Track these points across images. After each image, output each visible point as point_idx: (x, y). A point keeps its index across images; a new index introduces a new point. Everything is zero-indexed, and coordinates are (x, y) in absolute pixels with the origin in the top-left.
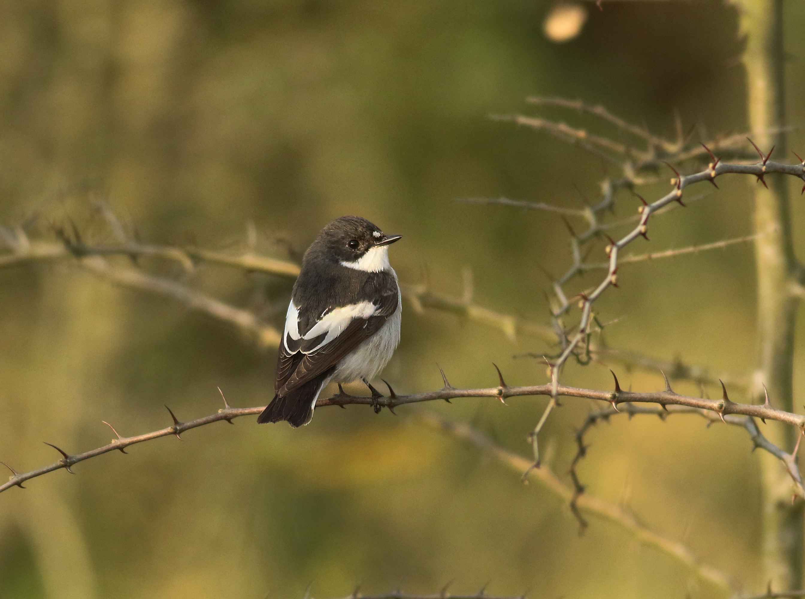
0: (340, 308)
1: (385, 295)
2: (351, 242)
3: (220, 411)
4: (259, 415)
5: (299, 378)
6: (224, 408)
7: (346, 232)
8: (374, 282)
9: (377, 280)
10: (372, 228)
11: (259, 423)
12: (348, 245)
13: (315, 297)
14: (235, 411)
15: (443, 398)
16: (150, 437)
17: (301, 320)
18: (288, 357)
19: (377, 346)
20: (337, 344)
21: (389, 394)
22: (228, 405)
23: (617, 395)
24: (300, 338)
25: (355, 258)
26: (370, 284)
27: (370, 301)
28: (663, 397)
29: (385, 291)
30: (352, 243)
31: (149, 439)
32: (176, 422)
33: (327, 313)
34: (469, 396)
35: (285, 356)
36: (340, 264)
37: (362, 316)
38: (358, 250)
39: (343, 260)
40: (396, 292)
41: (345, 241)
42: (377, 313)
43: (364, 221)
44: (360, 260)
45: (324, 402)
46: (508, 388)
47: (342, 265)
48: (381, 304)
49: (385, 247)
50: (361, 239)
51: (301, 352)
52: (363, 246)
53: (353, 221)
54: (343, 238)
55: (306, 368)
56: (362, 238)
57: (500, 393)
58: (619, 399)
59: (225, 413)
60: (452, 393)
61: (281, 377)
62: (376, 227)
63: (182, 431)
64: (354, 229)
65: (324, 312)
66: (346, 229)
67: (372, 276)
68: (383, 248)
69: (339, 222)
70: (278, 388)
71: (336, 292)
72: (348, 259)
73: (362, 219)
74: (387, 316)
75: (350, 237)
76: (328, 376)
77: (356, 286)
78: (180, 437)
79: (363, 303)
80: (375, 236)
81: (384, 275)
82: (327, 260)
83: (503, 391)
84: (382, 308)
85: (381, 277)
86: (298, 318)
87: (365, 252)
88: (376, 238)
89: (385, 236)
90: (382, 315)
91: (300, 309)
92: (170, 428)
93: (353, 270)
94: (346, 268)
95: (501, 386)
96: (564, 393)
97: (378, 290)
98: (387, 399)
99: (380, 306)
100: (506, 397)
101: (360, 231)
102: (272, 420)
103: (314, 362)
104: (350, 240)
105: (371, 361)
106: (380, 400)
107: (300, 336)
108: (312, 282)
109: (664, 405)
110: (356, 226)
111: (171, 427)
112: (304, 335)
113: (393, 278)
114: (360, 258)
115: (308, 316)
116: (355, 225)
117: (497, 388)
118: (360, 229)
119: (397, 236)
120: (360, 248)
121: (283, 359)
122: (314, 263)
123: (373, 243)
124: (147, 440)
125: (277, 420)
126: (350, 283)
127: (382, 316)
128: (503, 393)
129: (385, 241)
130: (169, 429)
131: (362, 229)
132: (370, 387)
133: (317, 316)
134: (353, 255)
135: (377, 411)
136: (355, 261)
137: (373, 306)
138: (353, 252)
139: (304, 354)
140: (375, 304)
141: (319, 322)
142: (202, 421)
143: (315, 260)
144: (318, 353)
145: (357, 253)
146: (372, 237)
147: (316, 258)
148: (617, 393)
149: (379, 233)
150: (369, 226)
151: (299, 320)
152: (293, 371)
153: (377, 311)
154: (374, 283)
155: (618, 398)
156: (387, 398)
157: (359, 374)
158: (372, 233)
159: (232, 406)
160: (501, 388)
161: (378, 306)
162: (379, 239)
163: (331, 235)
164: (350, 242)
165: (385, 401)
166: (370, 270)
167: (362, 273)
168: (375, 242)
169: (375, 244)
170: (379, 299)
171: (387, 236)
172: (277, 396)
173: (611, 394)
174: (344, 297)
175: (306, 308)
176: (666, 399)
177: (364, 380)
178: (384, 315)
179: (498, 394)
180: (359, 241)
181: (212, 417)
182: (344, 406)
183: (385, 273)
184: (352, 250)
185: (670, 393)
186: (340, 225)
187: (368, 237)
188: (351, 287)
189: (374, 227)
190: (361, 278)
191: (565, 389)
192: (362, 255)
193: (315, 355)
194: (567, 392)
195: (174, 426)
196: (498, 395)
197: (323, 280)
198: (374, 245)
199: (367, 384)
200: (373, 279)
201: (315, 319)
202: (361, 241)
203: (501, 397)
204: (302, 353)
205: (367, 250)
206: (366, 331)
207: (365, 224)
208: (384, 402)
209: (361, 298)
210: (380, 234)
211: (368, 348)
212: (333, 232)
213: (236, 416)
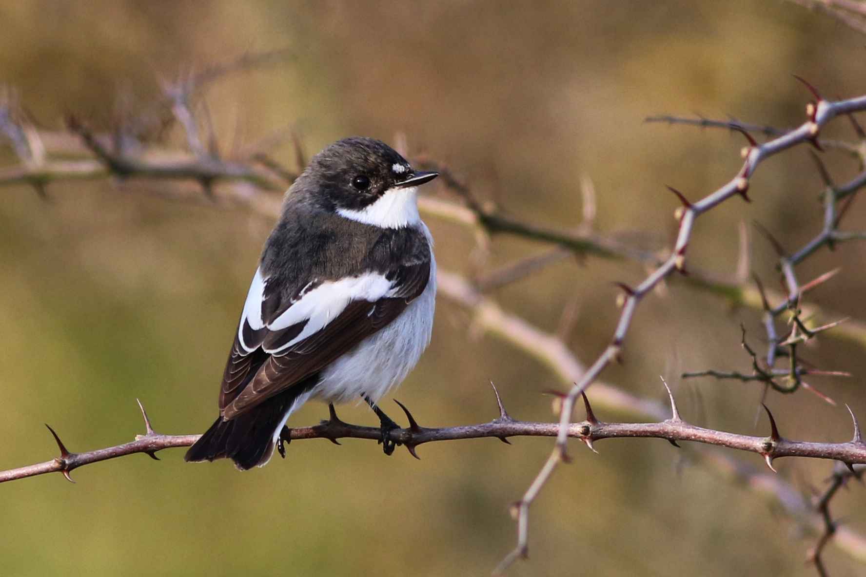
0: (331, 282)
1: (408, 264)
2: (358, 178)
3: (138, 438)
4: (189, 448)
5: (257, 392)
6: (144, 433)
7: (350, 163)
8: (390, 242)
9: (395, 241)
10: (393, 157)
11: (187, 461)
12: (352, 184)
13: (294, 262)
14: (161, 440)
15: (496, 436)
16: (23, 475)
17: (267, 298)
18: (243, 357)
19: (389, 345)
20: (322, 340)
21: (407, 425)
22: (152, 429)
23: (774, 444)
24: (263, 326)
25: (363, 203)
26: (383, 247)
27: (381, 273)
28: (847, 451)
29: (408, 259)
30: (358, 181)
31: (22, 477)
32: (65, 452)
33: (310, 289)
34: (538, 433)
35: (239, 355)
36: (337, 212)
37: (366, 297)
38: (368, 192)
39: (342, 206)
40: (426, 260)
41: (347, 177)
42: (392, 294)
43: (380, 146)
44: (369, 208)
45: (304, 432)
46: (599, 423)
47: (340, 215)
48: (399, 279)
49: (412, 190)
50: (372, 175)
51: (263, 350)
52: (375, 186)
53: (363, 146)
54: (345, 172)
55: (270, 376)
56: (374, 173)
57: (586, 431)
58: (777, 450)
59: (145, 441)
60: (510, 428)
61: (230, 389)
62: (398, 157)
63: (73, 466)
64: (362, 159)
65: (305, 286)
66: (350, 158)
67: (386, 234)
68: (407, 192)
69: (340, 146)
70: (223, 405)
71: (327, 257)
72: (351, 206)
73: (378, 142)
74: (408, 299)
75: (356, 171)
76: (305, 390)
77: (360, 247)
78: (69, 477)
79: (369, 275)
80: (395, 171)
81: (410, 233)
82: (318, 206)
83: (591, 429)
84: (401, 285)
85: (402, 236)
86: (263, 295)
87: (379, 195)
88: (397, 174)
89: (413, 172)
90: (400, 296)
91: (267, 281)
92: (54, 461)
93: (357, 224)
94: (347, 219)
95: (589, 421)
96: (689, 438)
97: (395, 257)
98: (404, 433)
99: (397, 283)
100: (595, 438)
101: (372, 161)
102: (207, 457)
103: (283, 367)
104: (355, 175)
105: (378, 369)
106: (394, 433)
107: (264, 323)
108: (290, 240)
109: (849, 464)
110: (366, 154)
111: (56, 460)
112: (270, 323)
113: (425, 238)
114: (370, 205)
115: (280, 293)
116: (365, 151)
117: (581, 424)
118: (372, 158)
119: (429, 173)
120: (371, 189)
121: (236, 359)
122: (297, 209)
123: (392, 182)
124: (19, 478)
125: (216, 457)
126: (350, 244)
127: (400, 298)
128: (591, 432)
129: (412, 180)
130: (53, 464)
131: (375, 159)
132: (378, 412)
133: (293, 293)
134: (359, 199)
135: (389, 450)
136: (362, 209)
137: (386, 281)
138: (359, 195)
139: (268, 354)
140: (389, 278)
141: (295, 303)
142: (106, 452)
143: (300, 205)
144: (291, 352)
145: (365, 196)
146: (390, 173)
147: (300, 201)
148: (774, 441)
149: (404, 166)
150: (388, 155)
151: (264, 299)
152: (250, 380)
153: (392, 291)
154: (390, 245)
155: (775, 448)
156: (404, 431)
157: (360, 388)
158: (391, 168)
159: (156, 432)
160: (587, 423)
161: (393, 282)
162: (402, 176)
163: (326, 166)
164: (356, 179)
165: (401, 435)
166: (384, 225)
167: (372, 229)
168: (395, 181)
169: (396, 184)
170: (397, 271)
171: (415, 173)
172: (221, 418)
173: (765, 442)
174: (339, 265)
175: (278, 279)
176: (852, 455)
177: (367, 399)
178: (405, 296)
179: (582, 433)
180: (370, 178)
181: (122, 447)
182: (337, 440)
183: (410, 230)
184: (358, 192)
185: (860, 445)
186: (341, 151)
187: (385, 171)
188: (351, 250)
189: (397, 157)
190: (370, 235)
191: (691, 430)
192: (373, 200)
193: (285, 356)
194: (695, 436)
195: (60, 459)
196: (582, 435)
197: (307, 237)
198: (393, 186)
199: (371, 407)
200: (389, 238)
201: (290, 298)
202: (373, 178)
203: (588, 439)
204: (265, 351)
205: (381, 192)
206: (372, 320)
207: (382, 151)
208: (400, 437)
209: (366, 267)
210: (405, 168)
211: (374, 348)
212: (330, 161)
213: (162, 447)
